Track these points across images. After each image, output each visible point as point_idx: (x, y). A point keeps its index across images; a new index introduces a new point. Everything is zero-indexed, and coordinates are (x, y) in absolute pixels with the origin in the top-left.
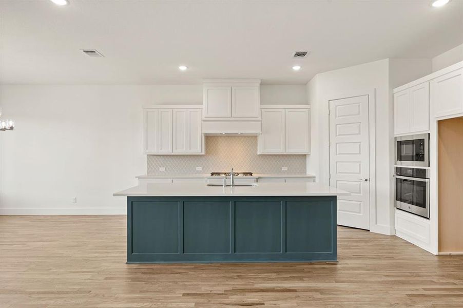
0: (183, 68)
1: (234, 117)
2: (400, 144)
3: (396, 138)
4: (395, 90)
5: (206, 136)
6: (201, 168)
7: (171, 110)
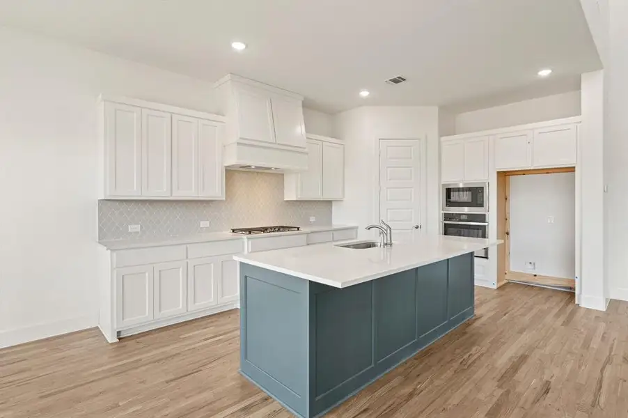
0: (238, 46)
1: (279, 144)
2: (449, 192)
3: (443, 185)
4: (443, 139)
5: (226, 170)
6: (208, 222)
7: (170, 114)
